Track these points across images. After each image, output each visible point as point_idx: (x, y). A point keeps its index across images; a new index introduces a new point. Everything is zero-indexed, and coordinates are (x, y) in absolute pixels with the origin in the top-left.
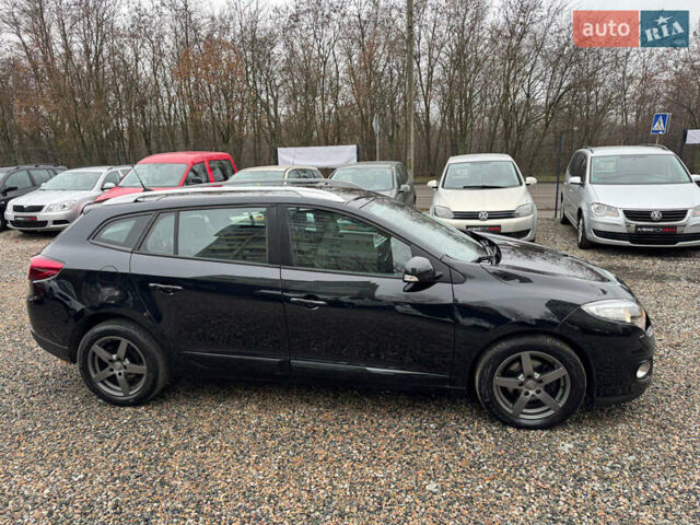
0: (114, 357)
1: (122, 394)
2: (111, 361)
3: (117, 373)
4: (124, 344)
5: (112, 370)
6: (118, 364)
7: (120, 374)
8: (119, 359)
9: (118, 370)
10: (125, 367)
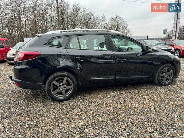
0: (61, 84)
1: (63, 97)
2: (60, 86)
3: (62, 90)
4: (65, 79)
5: (60, 89)
6: (62, 86)
8: (63, 85)
9: (62, 89)
10: (65, 87)
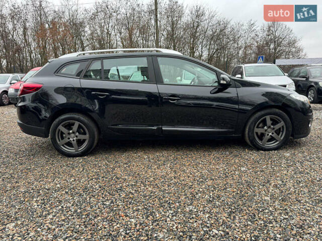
0: (71, 131)
1: (74, 151)
2: (69, 134)
4: (77, 124)
5: (69, 138)
6: (73, 135)
7: (73, 140)
10: (77, 137)
